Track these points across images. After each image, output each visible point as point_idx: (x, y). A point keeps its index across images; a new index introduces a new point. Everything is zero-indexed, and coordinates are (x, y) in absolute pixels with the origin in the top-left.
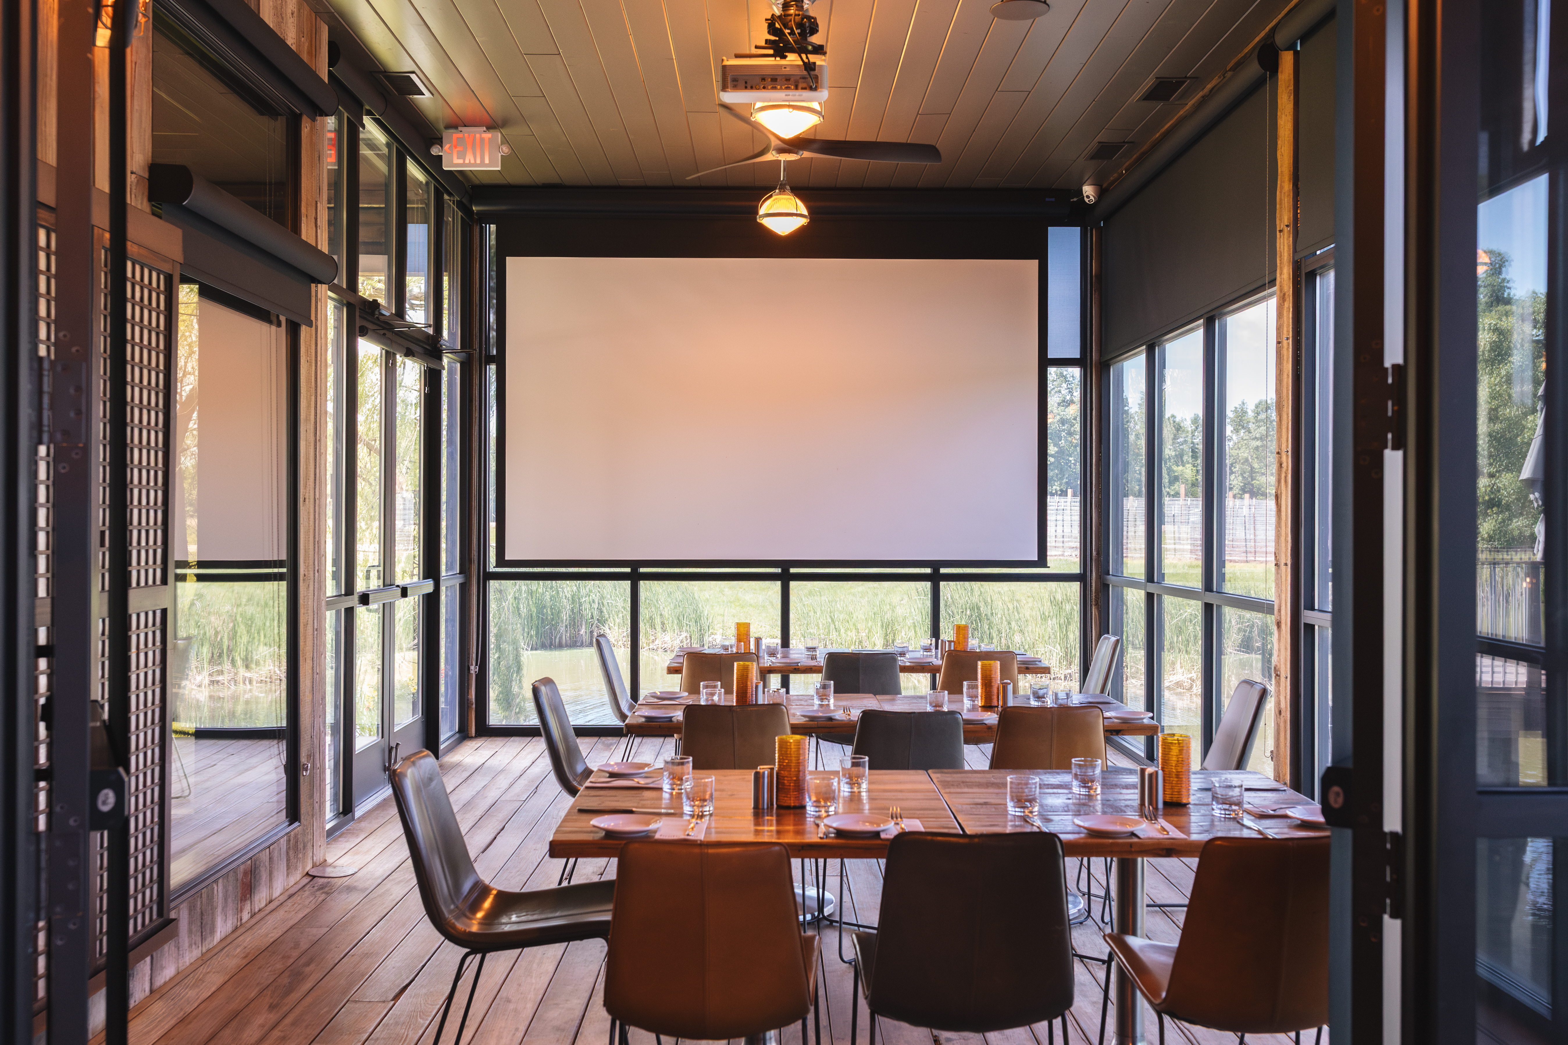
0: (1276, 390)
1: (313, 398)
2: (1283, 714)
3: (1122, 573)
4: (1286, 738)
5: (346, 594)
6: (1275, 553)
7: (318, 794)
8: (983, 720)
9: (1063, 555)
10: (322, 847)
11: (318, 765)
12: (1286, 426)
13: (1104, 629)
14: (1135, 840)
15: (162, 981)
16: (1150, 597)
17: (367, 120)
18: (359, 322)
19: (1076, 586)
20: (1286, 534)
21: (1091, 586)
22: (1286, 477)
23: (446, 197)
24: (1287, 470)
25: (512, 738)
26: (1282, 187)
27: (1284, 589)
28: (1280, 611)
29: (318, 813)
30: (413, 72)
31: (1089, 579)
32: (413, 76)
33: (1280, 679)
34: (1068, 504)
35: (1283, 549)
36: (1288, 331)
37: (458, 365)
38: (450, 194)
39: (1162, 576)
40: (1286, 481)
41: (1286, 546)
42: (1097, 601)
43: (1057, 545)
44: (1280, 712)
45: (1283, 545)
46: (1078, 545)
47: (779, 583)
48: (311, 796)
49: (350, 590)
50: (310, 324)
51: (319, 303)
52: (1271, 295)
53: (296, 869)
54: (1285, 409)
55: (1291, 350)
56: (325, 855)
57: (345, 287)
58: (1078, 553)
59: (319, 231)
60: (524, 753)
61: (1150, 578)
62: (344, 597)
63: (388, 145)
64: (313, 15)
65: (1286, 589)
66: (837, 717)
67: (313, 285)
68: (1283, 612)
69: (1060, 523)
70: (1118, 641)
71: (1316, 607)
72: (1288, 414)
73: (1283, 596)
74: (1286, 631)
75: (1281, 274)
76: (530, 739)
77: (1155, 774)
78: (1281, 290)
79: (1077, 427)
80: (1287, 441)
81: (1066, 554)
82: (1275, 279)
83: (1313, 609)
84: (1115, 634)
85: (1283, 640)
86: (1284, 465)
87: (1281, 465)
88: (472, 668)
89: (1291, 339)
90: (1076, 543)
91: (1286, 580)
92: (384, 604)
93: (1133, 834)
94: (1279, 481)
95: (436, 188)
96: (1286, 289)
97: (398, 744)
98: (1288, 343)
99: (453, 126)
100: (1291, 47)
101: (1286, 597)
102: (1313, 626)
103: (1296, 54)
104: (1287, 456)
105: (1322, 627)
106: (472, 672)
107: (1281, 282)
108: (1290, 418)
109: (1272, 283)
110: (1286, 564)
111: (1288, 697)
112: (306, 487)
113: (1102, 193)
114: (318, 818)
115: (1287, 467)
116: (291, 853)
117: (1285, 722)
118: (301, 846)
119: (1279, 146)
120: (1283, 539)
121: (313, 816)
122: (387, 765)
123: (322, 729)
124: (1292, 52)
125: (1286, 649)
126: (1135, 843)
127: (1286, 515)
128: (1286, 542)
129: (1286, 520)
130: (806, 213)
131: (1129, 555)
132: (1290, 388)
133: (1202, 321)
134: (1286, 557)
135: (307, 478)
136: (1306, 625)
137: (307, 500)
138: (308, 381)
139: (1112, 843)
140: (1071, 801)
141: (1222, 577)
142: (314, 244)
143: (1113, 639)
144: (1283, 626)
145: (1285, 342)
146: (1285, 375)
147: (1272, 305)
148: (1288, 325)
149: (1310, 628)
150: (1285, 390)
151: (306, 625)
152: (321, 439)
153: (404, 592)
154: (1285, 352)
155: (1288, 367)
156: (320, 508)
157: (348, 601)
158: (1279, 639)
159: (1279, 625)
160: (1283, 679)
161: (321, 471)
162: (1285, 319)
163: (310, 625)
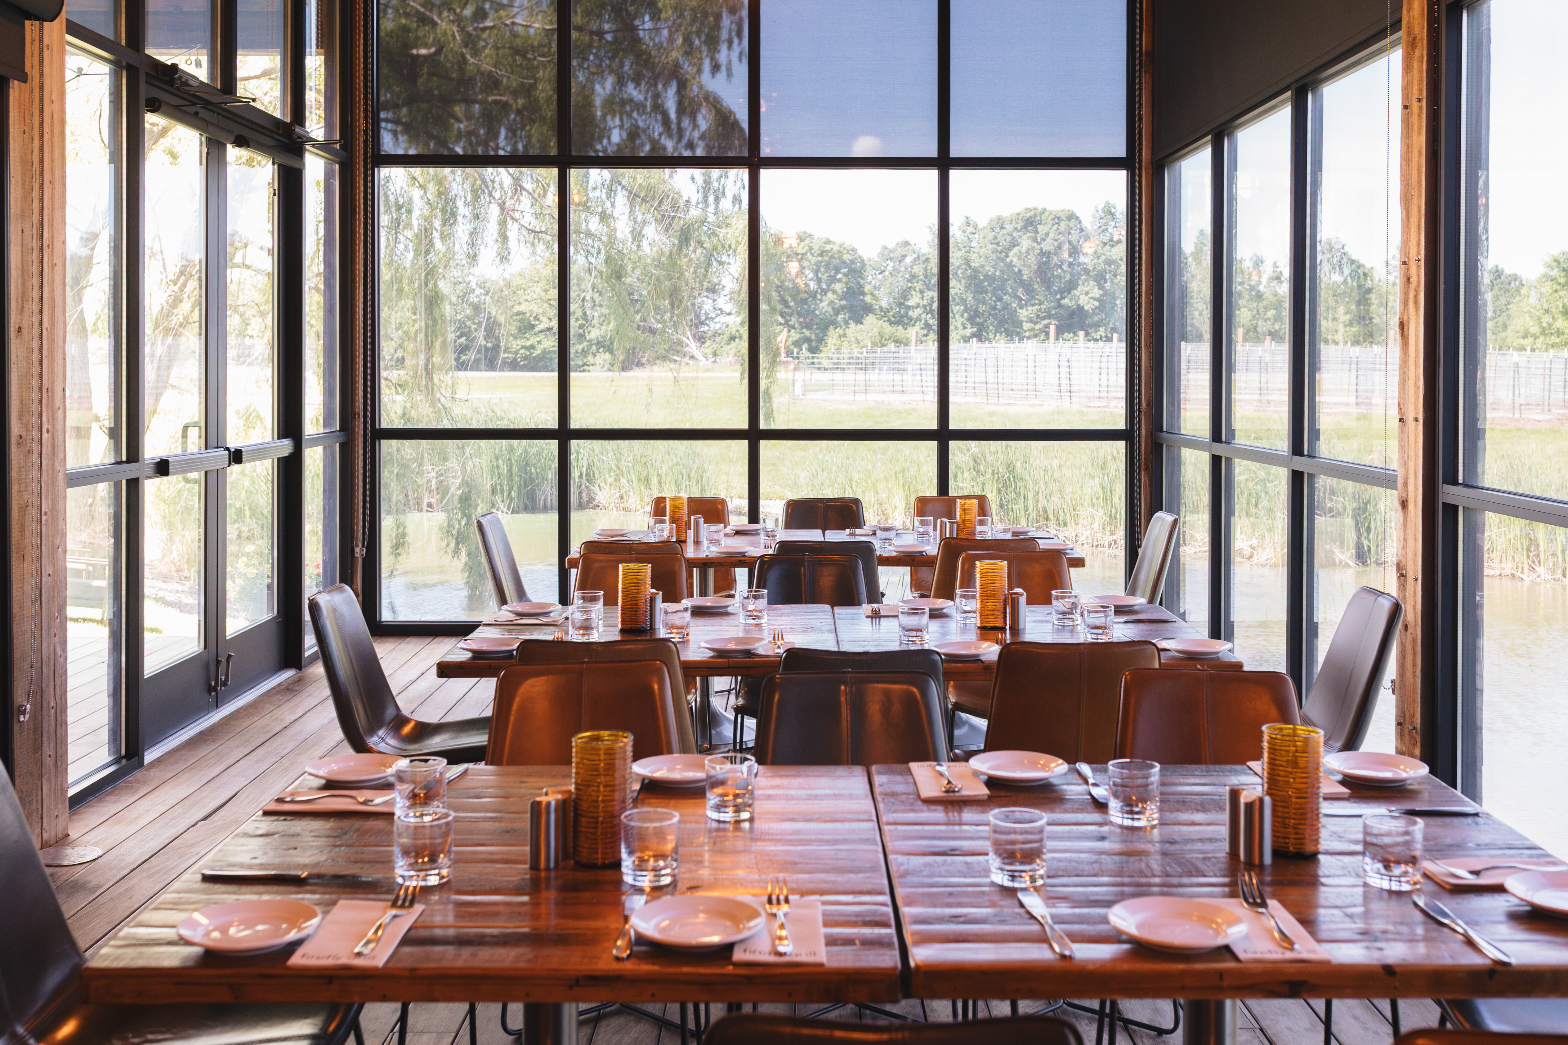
0: (1402, 175)
1: (36, 186)
2: (1410, 630)
3: (1179, 428)
4: (1414, 665)
5: (128, 461)
6: (1399, 404)
7: (52, 745)
8: (978, 655)
9: (1107, 406)
10: (60, 818)
11: (52, 704)
12: (1416, 224)
13: (1156, 505)
14: (1231, 965)
16: (1216, 461)
18: (145, 92)
19: (1121, 445)
20: (1417, 378)
21: (1140, 446)
22: (1416, 297)
24: (1418, 286)
25: (408, 639)
27: (1412, 453)
28: (1406, 484)
29: (53, 772)
31: (1137, 436)
33: (1405, 581)
34: (1114, 350)
35: (1412, 398)
36: (1420, 90)
37: (337, 166)
39: (1232, 433)
40: (1416, 302)
41: (1416, 393)
42: (1146, 464)
43: (1101, 395)
45: (1412, 391)
46: (1124, 395)
47: (745, 443)
48: (38, 748)
49: (134, 454)
50: (23, 80)
51: (46, 53)
52: (1393, 45)
54: (1415, 200)
55: (1424, 116)
56: (66, 828)
57: (123, 43)
58: (1123, 404)
60: (416, 659)
61: (1216, 436)
62: (125, 465)
65: (1416, 455)
66: (761, 651)
67: (31, 27)
68: (1411, 487)
69: (1104, 371)
70: (1176, 522)
71: (1461, 480)
72: (1419, 208)
73: (1411, 465)
74: (1416, 514)
75: (1409, 11)
76: (430, 639)
77: (1257, 806)
78: (1409, 33)
79: (1123, 268)
80: (1419, 245)
81: (1111, 405)
82: (1400, 21)
83: (1455, 483)
84: (1170, 511)
85: (1411, 526)
86: (1414, 279)
87: (1408, 279)
88: (357, 550)
89: (1424, 101)
90: (1121, 392)
91: (1416, 442)
92: (206, 472)
93: (1226, 951)
94: (1405, 303)
96: (1417, 30)
97: (230, 656)
98: (1421, 107)
101: (1416, 465)
102: (1455, 508)
104: (1419, 267)
105: (1469, 509)
106: (358, 555)
107: (1409, 22)
108: (1423, 212)
109: (1396, 25)
110: (1416, 420)
111: (1419, 606)
112: (22, 310)
114: (53, 779)
115: (1419, 282)
117: (1414, 641)
120: (1411, 383)
121: (41, 776)
122: (213, 683)
123: (59, 652)
125: (1415, 538)
126: (1229, 971)
127: (1417, 351)
128: (1417, 387)
129: (1417, 357)
131: (1188, 407)
132: (1424, 170)
133: (1289, 93)
134: (1416, 408)
135: (24, 297)
136: (1446, 506)
137: (25, 332)
139: (1183, 973)
140: (1105, 845)
141: (1315, 434)
143: (1169, 518)
144: (1411, 506)
145: (1415, 106)
146: (1415, 154)
147: (1397, 56)
148: (1421, 81)
149: (1451, 510)
150: (1415, 174)
151: (23, 508)
152: (51, 246)
153: (237, 457)
154: (1415, 119)
155: (1420, 140)
156: (52, 341)
157: (131, 470)
158: (1405, 525)
159: (1404, 504)
160: (1410, 580)
161: (52, 291)
162: (1416, 72)
163: (33, 510)
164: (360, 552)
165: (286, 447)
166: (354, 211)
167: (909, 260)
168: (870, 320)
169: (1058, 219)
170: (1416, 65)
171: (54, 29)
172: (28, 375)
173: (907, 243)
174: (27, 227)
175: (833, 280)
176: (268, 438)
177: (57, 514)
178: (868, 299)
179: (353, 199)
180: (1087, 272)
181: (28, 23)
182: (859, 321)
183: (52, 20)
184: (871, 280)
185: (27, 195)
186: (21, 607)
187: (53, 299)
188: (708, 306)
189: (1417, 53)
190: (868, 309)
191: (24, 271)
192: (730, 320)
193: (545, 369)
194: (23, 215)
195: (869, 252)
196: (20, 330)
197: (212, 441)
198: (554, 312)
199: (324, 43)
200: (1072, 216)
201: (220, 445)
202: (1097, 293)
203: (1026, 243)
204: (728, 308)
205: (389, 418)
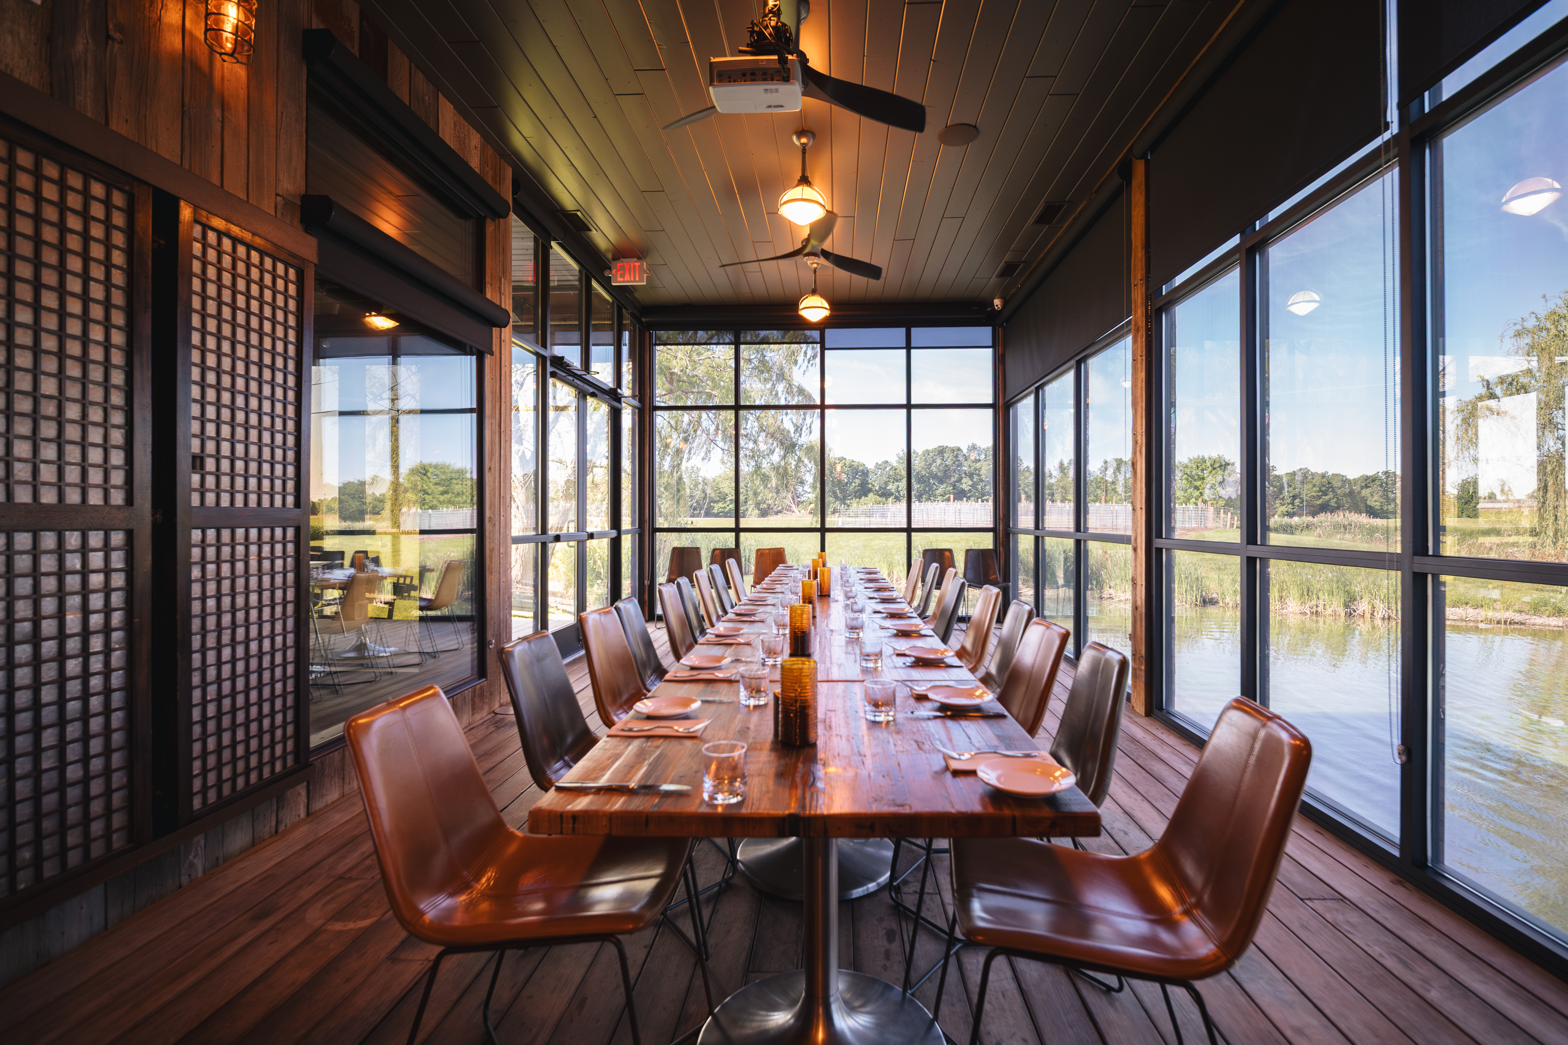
1: (498, 404)
2: (1139, 609)
3: (1018, 527)
4: (1141, 626)
5: (542, 534)
9: (985, 522)
12: (1141, 415)
15: (317, 808)
16: (1037, 539)
17: (553, 244)
18: (550, 369)
19: (991, 534)
20: (1141, 489)
21: (999, 533)
23: (624, 310)
24: (1142, 445)
26: (1136, 256)
28: (1136, 540)
30: (578, 211)
31: (998, 530)
32: (579, 213)
33: (1137, 588)
35: (1139, 498)
36: (1142, 351)
38: (626, 309)
39: (1045, 525)
40: (1141, 453)
41: (1141, 496)
44: (1136, 608)
45: (1139, 495)
47: (819, 534)
49: (544, 531)
50: (492, 354)
51: (503, 344)
52: (1128, 334)
53: (482, 709)
55: (1144, 363)
59: (503, 297)
61: (1037, 529)
62: (540, 536)
63: (580, 271)
64: (498, 157)
65: (1141, 525)
67: (495, 330)
68: (1139, 541)
71: (1164, 536)
72: (1142, 407)
73: (1139, 530)
74: (1142, 555)
75: (1136, 314)
78: (1135, 327)
80: (1142, 425)
83: (1161, 537)
85: (1139, 560)
86: (1139, 442)
87: (1136, 443)
89: (1144, 356)
90: (991, 517)
91: (1141, 519)
92: (578, 542)
94: (1134, 454)
95: (618, 306)
96: (1139, 324)
98: (1142, 359)
99: (616, 258)
100: (1143, 157)
101: (1141, 531)
102: (1162, 550)
103: (1147, 162)
105: (1168, 550)
106: (646, 584)
107: (1136, 320)
108: (1144, 409)
110: (1141, 509)
111: (1144, 598)
112: (491, 460)
113: (1005, 304)
115: (1142, 443)
116: (477, 700)
117: (1141, 615)
118: (487, 694)
119: (1133, 229)
120: (1138, 491)
121: (499, 674)
124: (1143, 161)
125: (1141, 566)
127: (1141, 475)
128: (1141, 493)
129: (1141, 478)
130: (828, 307)
132: (1144, 389)
134: (1141, 504)
135: (492, 454)
136: (1157, 549)
137: (493, 470)
138: (493, 393)
141: (1087, 522)
142: (498, 303)
144: (1139, 550)
145: (1139, 359)
146: (1140, 381)
147: (1129, 339)
148: (1142, 347)
149: (1159, 551)
150: (1139, 391)
151: (492, 550)
152: (505, 431)
153: (591, 536)
154: (1139, 365)
155: (1142, 375)
156: (505, 475)
157: (543, 538)
158: (1136, 560)
159: (1135, 549)
160: (1139, 586)
161: (505, 452)
162: (1139, 343)
163: (496, 550)
164: (647, 582)
165: (614, 534)
166: (644, 431)
167: (888, 469)
168: (871, 495)
169: (953, 451)
170: (1139, 340)
171: (507, 331)
172: (494, 489)
173: (887, 462)
174: (493, 421)
175: (854, 478)
176: (607, 529)
177: (507, 554)
178: (870, 486)
179: (644, 425)
180: (966, 474)
181: (494, 329)
182: (866, 496)
183: (505, 327)
184: (872, 479)
185: (494, 408)
186: (490, 595)
187: (505, 456)
188: (800, 489)
189: (1140, 334)
190: (870, 490)
191: (492, 442)
192: (810, 495)
193: (730, 517)
194: (492, 416)
195: (870, 465)
196: (490, 469)
197: (581, 528)
198: (733, 493)
199: (632, 356)
200: (959, 449)
201: (584, 530)
202: (970, 483)
203: (939, 461)
204: (809, 490)
205: (660, 522)
